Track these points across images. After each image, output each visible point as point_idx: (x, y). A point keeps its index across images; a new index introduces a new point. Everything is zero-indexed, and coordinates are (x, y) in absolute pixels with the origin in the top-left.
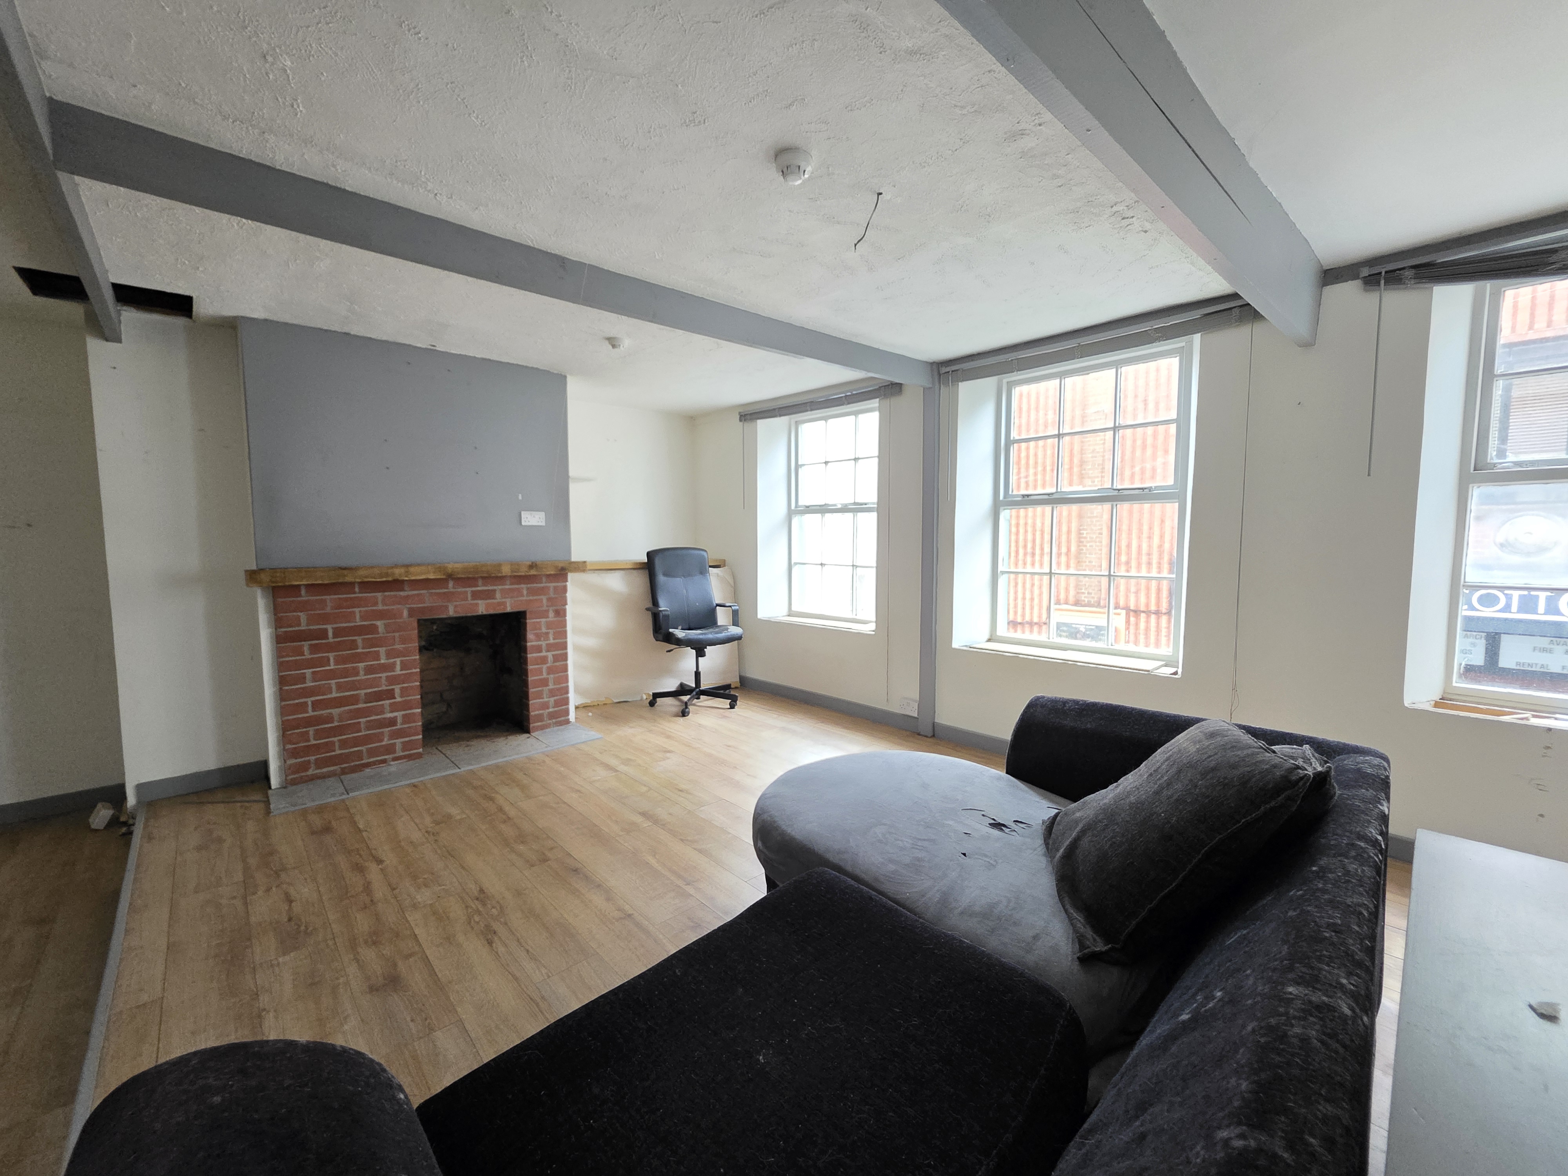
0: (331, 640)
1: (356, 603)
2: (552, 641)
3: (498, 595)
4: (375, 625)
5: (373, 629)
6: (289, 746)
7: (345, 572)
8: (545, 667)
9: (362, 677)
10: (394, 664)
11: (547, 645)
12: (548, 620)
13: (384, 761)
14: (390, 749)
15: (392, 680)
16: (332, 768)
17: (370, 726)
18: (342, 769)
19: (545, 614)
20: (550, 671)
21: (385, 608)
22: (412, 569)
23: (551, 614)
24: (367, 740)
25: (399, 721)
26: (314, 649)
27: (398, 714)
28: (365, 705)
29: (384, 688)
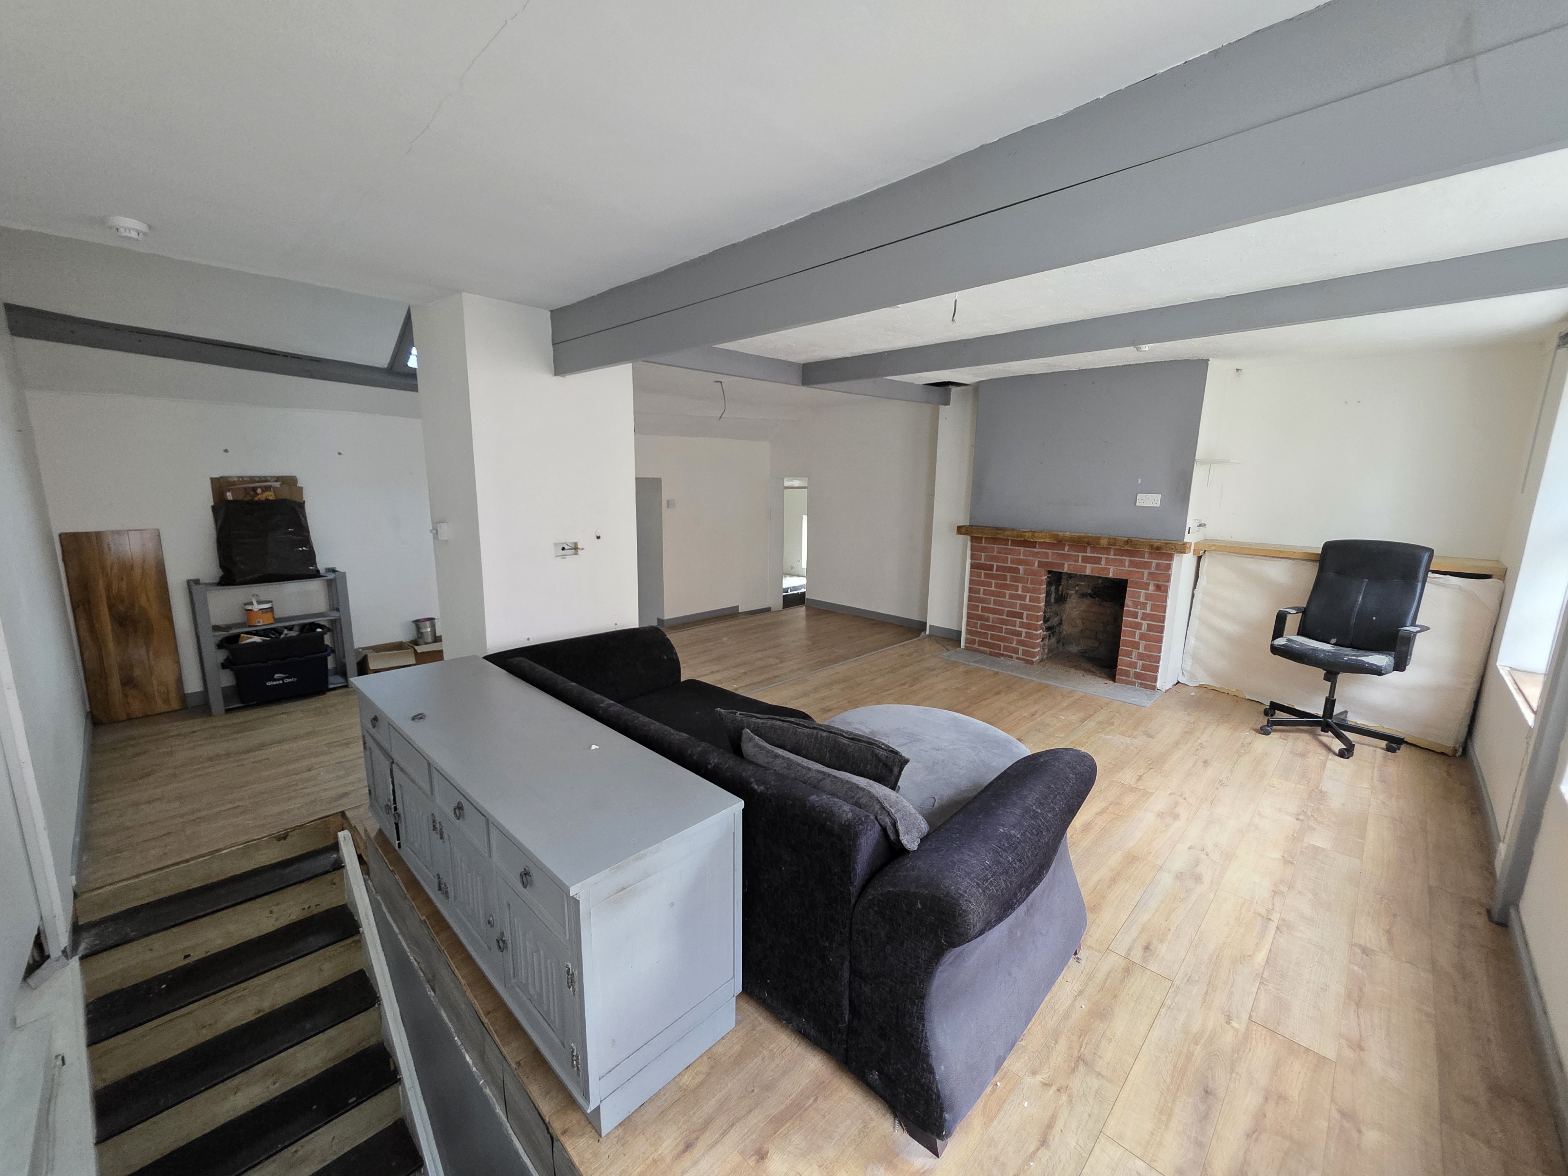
0: (994, 572)
1: (1010, 552)
2: (1148, 611)
3: (1103, 562)
4: (1018, 568)
5: (1017, 571)
6: (969, 628)
7: (999, 532)
8: (1138, 632)
9: (1007, 599)
10: (1026, 596)
11: (1143, 613)
12: (1147, 592)
13: (1012, 657)
14: (1016, 651)
15: (1023, 607)
16: (986, 649)
17: (1008, 632)
18: (990, 652)
19: (1146, 586)
20: (1143, 637)
21: (1025, 558)
22: (1036, 534)
23: (1151, 588)
24: (1004, 639)
25: (1023, 635)
26: (986, 576)
27: (1024, 630)
28: (1006, 618)
29: (1017, 610)
